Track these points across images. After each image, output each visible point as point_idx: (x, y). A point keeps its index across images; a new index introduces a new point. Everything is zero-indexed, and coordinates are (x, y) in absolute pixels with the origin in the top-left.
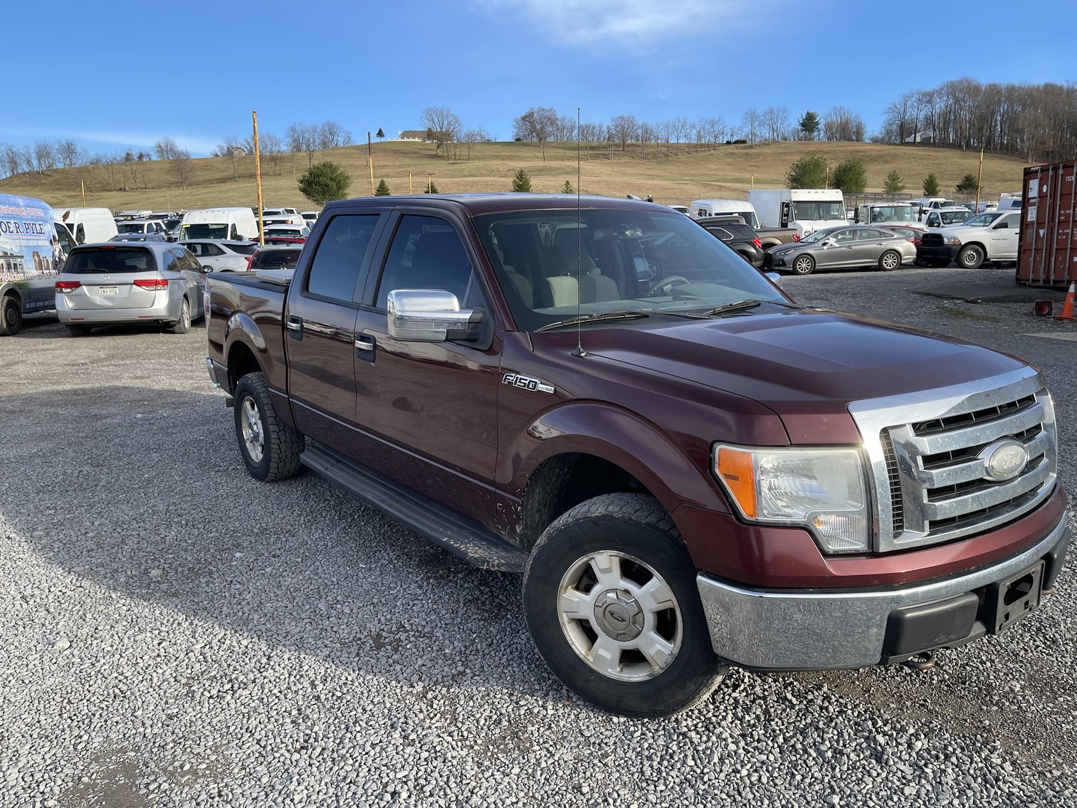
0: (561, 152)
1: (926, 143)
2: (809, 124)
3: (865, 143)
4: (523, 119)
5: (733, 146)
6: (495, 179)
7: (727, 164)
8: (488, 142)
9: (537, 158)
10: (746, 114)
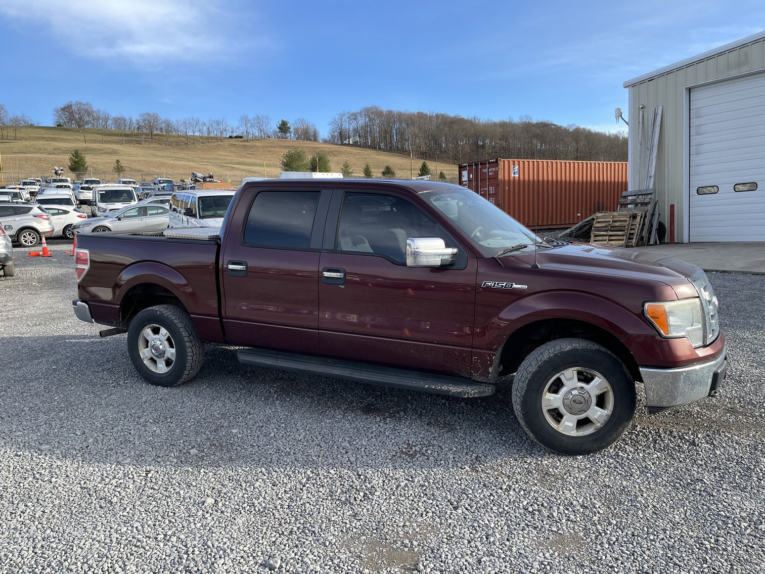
0: (100, 137)
1: (355, 144)
2: (284, 128)
3: (319, 142)
4: (63, 109)
5: (234, 139)
6: (43, 155)
7: (232, 152)
8: (32, 126)
9: (79, 140)
10: (241, 118)
